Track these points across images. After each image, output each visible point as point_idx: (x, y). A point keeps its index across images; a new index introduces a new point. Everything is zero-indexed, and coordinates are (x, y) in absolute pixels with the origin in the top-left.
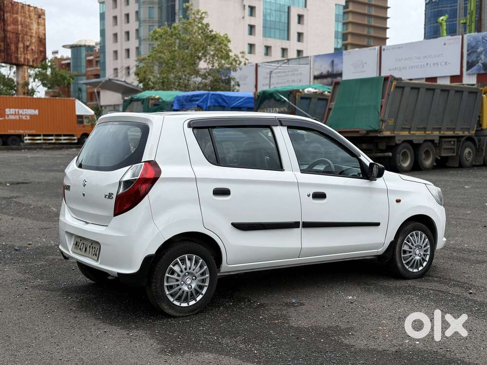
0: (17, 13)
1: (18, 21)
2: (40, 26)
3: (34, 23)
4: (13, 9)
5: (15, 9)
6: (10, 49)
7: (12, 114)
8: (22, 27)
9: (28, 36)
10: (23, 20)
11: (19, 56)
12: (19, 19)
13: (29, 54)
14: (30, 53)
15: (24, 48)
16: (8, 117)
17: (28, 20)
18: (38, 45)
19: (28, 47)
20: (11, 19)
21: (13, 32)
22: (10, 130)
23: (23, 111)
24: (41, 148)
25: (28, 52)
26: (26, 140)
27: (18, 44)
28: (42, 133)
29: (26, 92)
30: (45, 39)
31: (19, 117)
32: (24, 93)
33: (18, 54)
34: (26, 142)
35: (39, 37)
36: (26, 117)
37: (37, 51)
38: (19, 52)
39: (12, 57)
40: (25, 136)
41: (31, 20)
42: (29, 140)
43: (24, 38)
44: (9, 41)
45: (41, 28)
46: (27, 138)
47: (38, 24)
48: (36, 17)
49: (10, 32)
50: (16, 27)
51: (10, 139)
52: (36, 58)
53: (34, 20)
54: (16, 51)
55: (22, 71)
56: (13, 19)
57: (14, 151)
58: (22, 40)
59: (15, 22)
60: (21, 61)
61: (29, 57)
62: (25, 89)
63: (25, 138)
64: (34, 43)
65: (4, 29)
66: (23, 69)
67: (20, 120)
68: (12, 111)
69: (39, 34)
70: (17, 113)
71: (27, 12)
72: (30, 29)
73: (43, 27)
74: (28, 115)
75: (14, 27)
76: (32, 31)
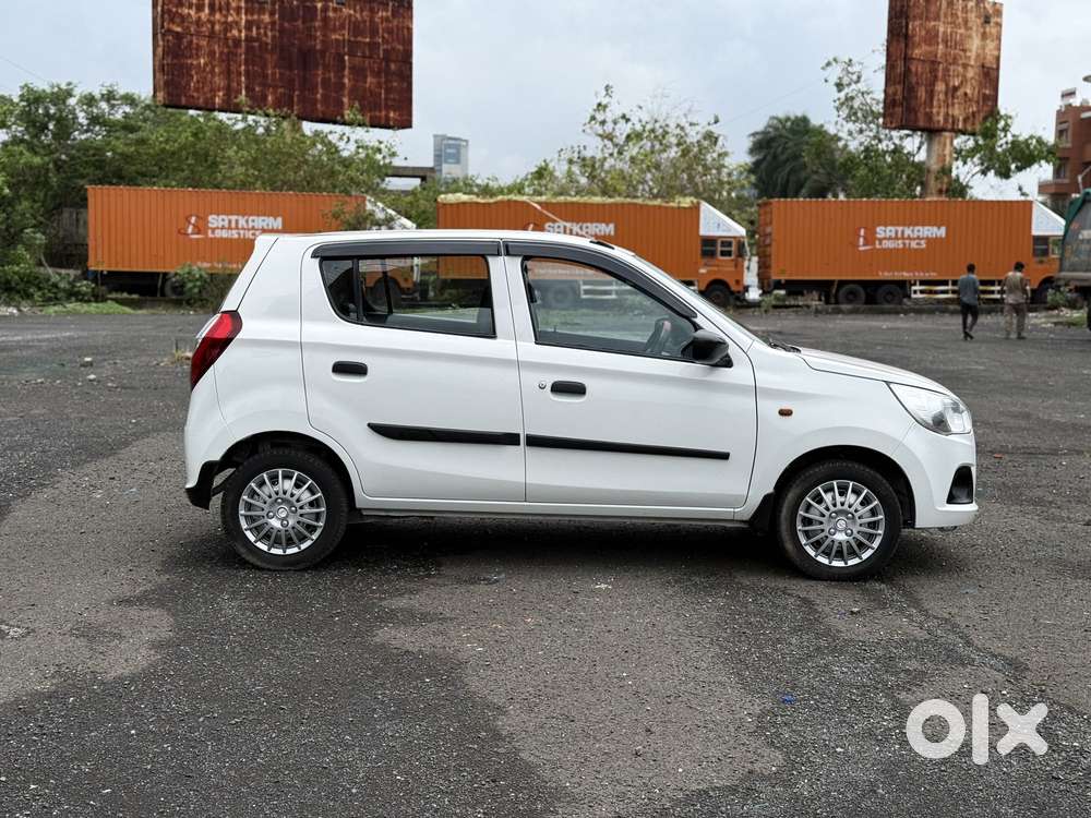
0: (937, 18)
1: (937, 35)
2: (988, 41)
3: (974, 34)
4: (927, 10)
5: (933, 9)
6: (916, 97)
7: (890, 238)
8: (947, 46)
9: (958, 65)
10: (949, 30)
11: (935, 110)
12: (941, 29)
13: (956, 106)
14: (959, 103)
15: (946, 94)
16: (880, 244)
17: (962, 31)
18: (981, 83)
19: (955, 89)
20: (923, 33)
21: (923, 61)
22: (883, 272)
23: (913, 231)
24: (943, 311)
25: (956, 101)
26: (915, 292)
27: (934, 85)
28: (950, 278)
29: (945, 187)
30: (998, 69)
31: (904, 244)
32: (940, 192)
33: (931, 106)
34: (913, 296)
35: (983, 66)
36: (918, 244)
37: (976, 99)
38: (935, 103)
39: (919, 114)
40: (915, 284)
41: (968, 28)
42: (922, 292)
43: (948, 70)
44: (914, 80)
45: (991, 45)
46: (917, 288)
47: (984, 36)
48: (979, 21)
49: (919, 60)
50: (932, 49)
51: (882, 291)
52: (973, 113)
53: (974, 28)
54: (928, 101)
55: (939, 143)
56: (928, 32)
57: (887, 316)
58: (944, 75)
59: (931, 37)
60: (939, 122)
61: (957, 111)
62: (942, 183)
63: (914, 288)
64: (972, 78)
65: (906, 54)
66: (942, 139)
67: (906, 250)
68: (890, 231)
69: (985, 58)
70: (899, 235)
71: (959, 14)
72: (964, 51)
73: (996, 42)
74: (923, 239)
75: (928, 48)
76: (968, 54)
